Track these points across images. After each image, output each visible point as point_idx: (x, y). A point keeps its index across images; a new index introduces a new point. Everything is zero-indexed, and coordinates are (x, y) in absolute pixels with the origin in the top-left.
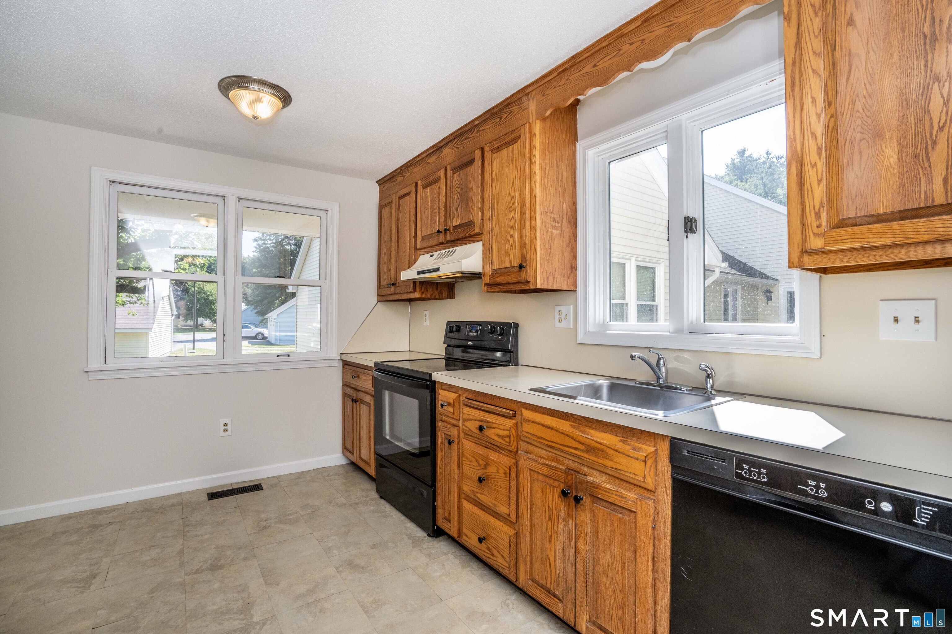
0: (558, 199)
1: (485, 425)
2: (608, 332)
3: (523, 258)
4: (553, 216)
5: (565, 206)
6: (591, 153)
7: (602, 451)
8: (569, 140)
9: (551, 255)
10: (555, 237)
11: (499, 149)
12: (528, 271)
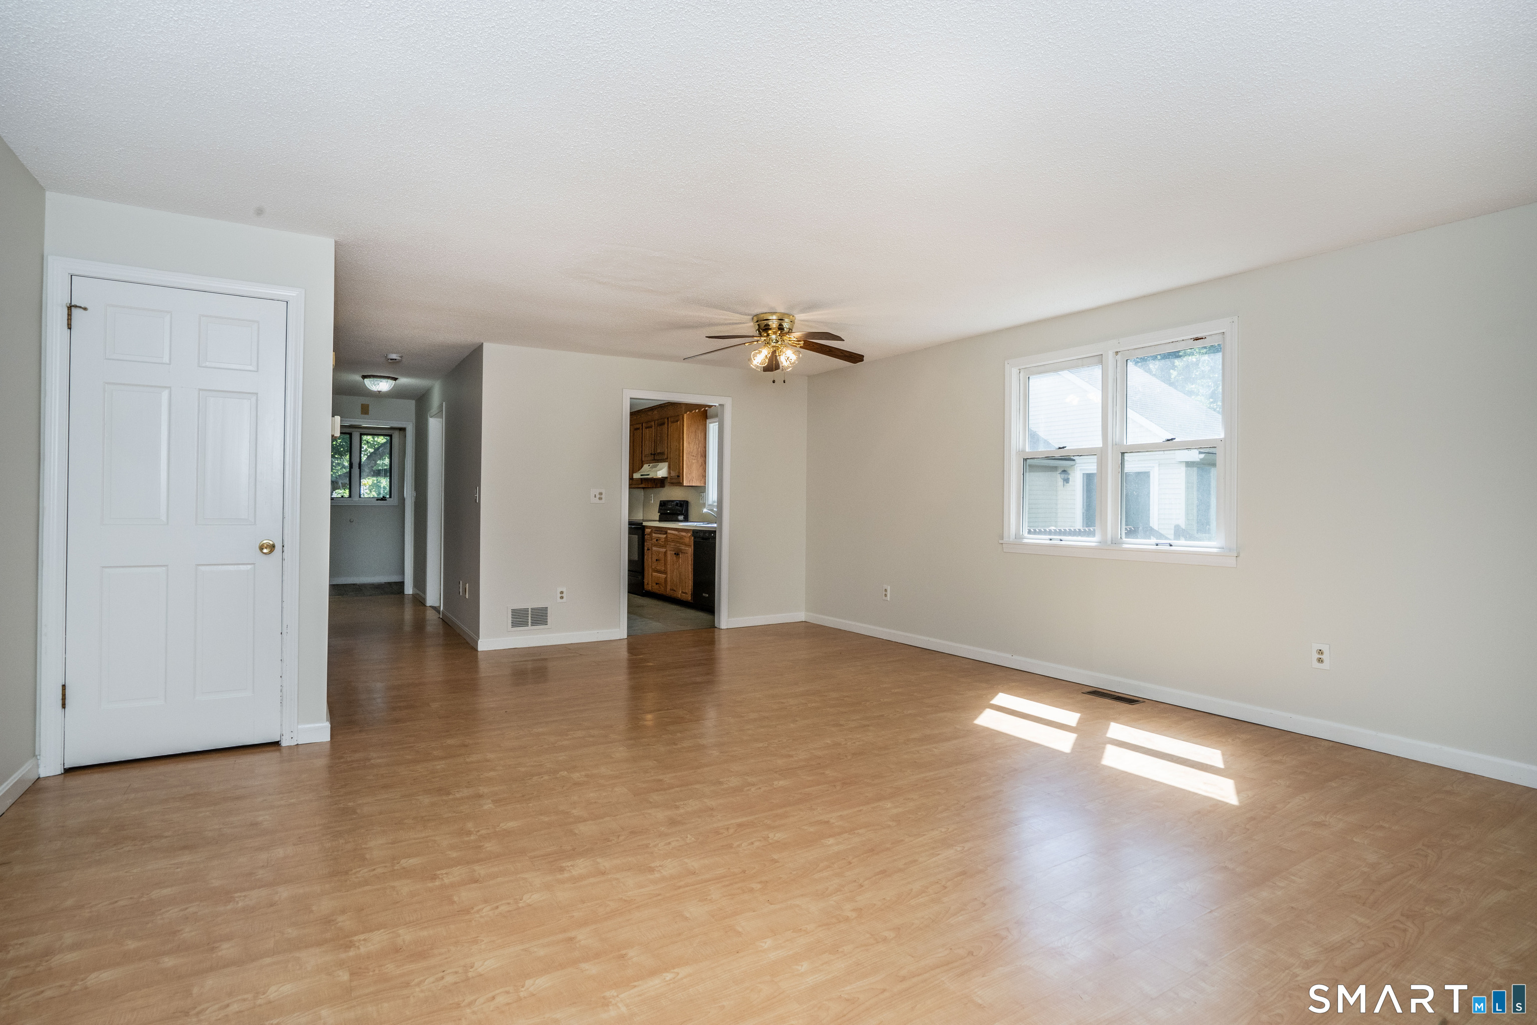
0: (696, 447)
1: (658, 539)
3: (680, 472)
4: (693, 454)
5: (699, 449)
6: (711, 425)
7: (682, 538)
9: (691, 471)
10: (693, 464)
11: (673, 422)
12: (681, 478)
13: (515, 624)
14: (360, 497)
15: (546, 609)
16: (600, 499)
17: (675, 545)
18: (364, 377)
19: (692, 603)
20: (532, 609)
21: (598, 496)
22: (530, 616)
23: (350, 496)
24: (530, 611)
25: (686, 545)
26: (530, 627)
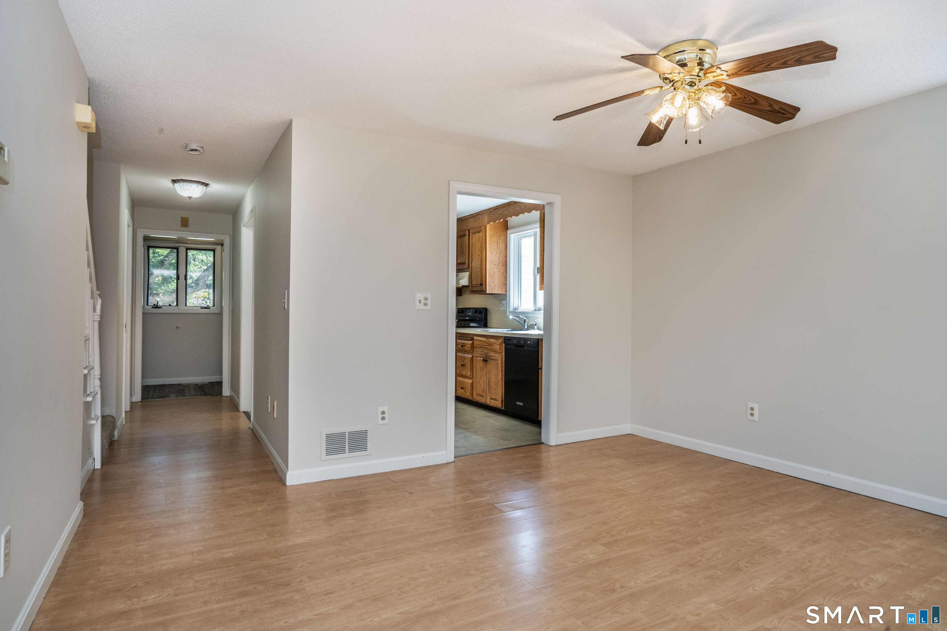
0: (498, 256)
1: (463, 345)
2: (516, 311)
3: (482, 281)
4: (495, 263)
5: (501, 259)
6: (512, 236)
7: (491, 344)
8: (504, 230)
9: (494, 280)
10: (496, 272)
11: (475, 233)
12: (484, 286)
13: (330, 451)
14: (186, 305)
15: (366, 432)
16: (425, 304)
17: (483, 352)
18: (174, 181)
19: (502, 410)
20: (350, 433)
21: (423, 301)
22: (347, 441)
23: (177, 305)
24: (347, 435)
25: (496, 352)
26: (347, 454)
